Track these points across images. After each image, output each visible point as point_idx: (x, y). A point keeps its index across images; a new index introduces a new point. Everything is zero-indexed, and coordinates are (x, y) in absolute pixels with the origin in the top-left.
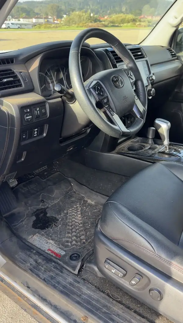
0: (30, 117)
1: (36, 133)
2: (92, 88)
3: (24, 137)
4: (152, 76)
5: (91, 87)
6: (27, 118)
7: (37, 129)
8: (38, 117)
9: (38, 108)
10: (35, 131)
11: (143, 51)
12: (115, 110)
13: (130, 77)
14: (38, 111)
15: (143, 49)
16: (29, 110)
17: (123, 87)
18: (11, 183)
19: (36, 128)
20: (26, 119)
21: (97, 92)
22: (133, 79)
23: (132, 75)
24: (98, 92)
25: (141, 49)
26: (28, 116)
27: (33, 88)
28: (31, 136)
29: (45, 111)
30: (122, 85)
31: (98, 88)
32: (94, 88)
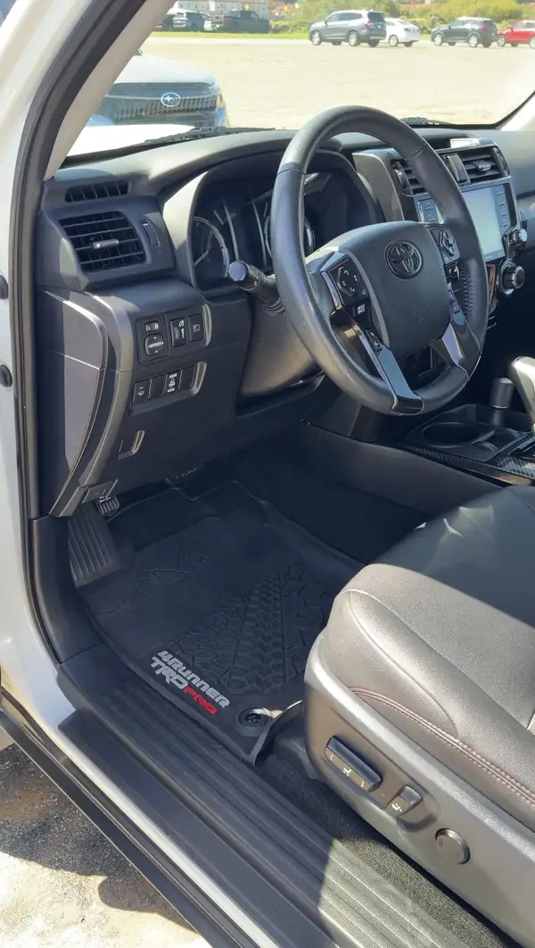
0: (160, 343)
1: (172, 384)
2: (327, 271)
3: (140, 394)
4: (518, 232)
5: (323, 269)
6: (151, 346)
7: (176, 375)
8: (180, 343)
9: (182, 322)
10: (170, 379)
11: (498, 155)
12: (386, 339)
13: (444, 248)
14: (182, 328)
15: (499, 152)
16: (157, 326)
17: (419, 276)
18: (102, 504)
19: (174, 372)
20: (150, 349)
21: (339, 284)
22: (451, 255)
23: (451, 241)
24: (342, 284)
25: (495, 149)
26: (155, 341)
27: (173, 266)
28: (159, 391)
29: (199, 330)
30: (415, 268)
31: (344, 271)
32: (333, 272)
